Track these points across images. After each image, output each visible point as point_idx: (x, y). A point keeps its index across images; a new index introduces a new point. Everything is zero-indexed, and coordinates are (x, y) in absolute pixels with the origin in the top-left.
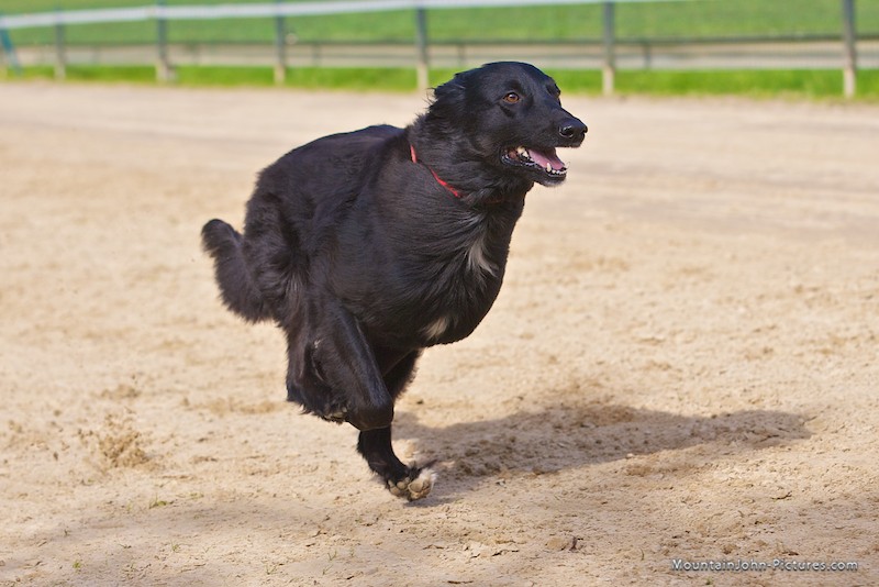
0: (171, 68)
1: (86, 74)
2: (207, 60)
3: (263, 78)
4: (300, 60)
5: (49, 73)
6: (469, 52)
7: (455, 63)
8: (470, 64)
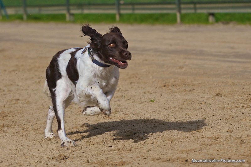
0: (71, 15)
2: (86, 12)
3: (111, 19)
6: (198, 6)
7: (192, 11)
8: (199, 11)
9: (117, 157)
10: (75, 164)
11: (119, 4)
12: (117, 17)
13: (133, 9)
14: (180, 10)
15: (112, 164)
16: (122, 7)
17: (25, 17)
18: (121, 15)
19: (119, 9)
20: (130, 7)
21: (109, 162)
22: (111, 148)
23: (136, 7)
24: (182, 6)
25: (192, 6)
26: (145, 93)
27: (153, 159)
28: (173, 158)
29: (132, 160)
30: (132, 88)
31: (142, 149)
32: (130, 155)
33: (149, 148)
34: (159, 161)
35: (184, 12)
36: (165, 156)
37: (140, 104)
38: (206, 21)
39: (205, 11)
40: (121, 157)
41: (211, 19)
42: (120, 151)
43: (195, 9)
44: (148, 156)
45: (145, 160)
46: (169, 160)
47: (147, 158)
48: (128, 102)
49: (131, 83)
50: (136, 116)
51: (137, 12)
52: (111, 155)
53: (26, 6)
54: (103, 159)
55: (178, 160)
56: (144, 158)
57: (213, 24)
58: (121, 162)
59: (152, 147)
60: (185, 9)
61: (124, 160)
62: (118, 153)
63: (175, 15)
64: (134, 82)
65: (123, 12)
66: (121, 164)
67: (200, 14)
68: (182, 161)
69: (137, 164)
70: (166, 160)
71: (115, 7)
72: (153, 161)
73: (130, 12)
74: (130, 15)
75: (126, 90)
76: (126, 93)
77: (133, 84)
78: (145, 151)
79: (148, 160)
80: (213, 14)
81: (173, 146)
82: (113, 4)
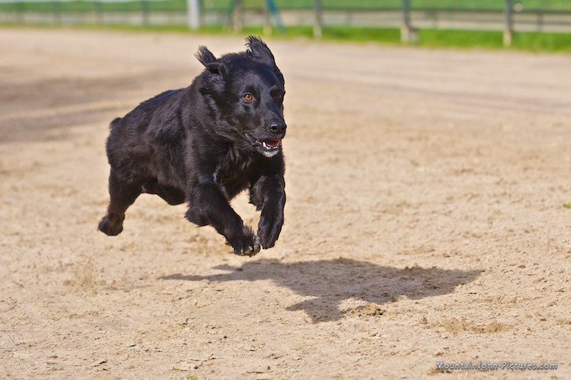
0: (413, 30)
1: (339, 35)
2: (444, 24)
3: (493, 40)
4: (525, 26)
5: (309, 33)
9: (486, 314)
10: (397, 325)
11: (512, 12)
12: (507, 39)
13: (540, 23)
15: (474, 329)
16: (517, 17)
17: (317, 31)
18: (514, 35)
19: (511, 23)
20: (534, 18)
21: (468, 325)
22: (474, 297)
23: (547, 18)
26: (552, 189)
27: (561, 322)
29: (516, 321)
30: (526, 178)
31: (539, 300)
32: (514, 312)
33: (554, 299)
37: (542, 210)
40: (495, 316)
42: (492, 303)
44: (549, 315)
45: (542, 322)
47: (547, 318)
48: (517, 206)
49: (526, 169)
50: (531, 234)
51: (548, 29)
52: (473, 311)
53: (320, 8)
54: (457, 318)
56: (541, 318)
58: (492, 324)
59: (560, 297)
61: (500, 320)
62: (488, 307)
64: (532, 168)
65: (518, 28)
66: (493, 329)
69: (526, 331)
71: (503, 17)
72: (559, 326)
73: (532, 28)
74: (533, 36)
75: (514, 183)
76: (514, 187)
77: (529, 172)
78: (545, 305)
79: (550, 322)
82: (499, 11)
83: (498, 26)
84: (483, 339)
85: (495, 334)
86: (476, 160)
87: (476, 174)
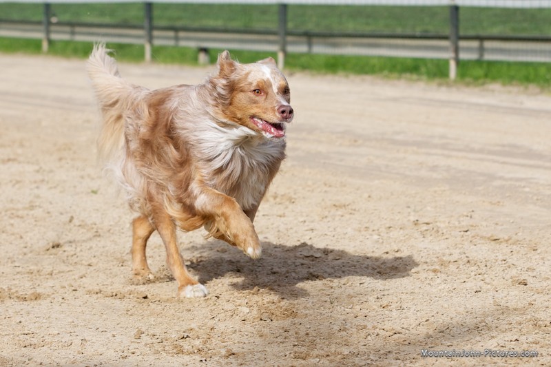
3: (33, 47)
6: (182, 34)
7: (171, 43)
8: (183, 43)
9: (28, 284)
11: (49, 24)
12: (45, 45)
13: (73, 33)
14: (150, 39)
15: (18, 298)
16: (53, 28)
18: (50, 42)
19: (48, 32)
20: (68, 29)
21: (13, 294)
22: (18, 270)
23: (78, 29)
24: (156, 33)
25: (171, 34)
26: (82, 177)
27: (89, 292)
28: (123, 291)
29: (52, 291)
30: (61, 167)
31: (71, 273)
32: (51, 283)
33: (84, 272)
34: (99, 295)
35: (157, 42)
36: (110, 288)
37: (73, 195)
38: (195, 60)
39: (193, 45)
40: (35, 286)
41: (202, 57)
42: (33, 275)
43: (177, 39)
44: (80, 286)
45: (74, 292)
46: (116, 295)
47: (78, 289)
48: (53, 191)
49: (60, 159)
51: (79, 38)
52: (17, 282)
54: (4, 288)
55: (132, 296)
56: (73, 288)
57: (204, 65)
58: (33, 294)
59: (89, 270)
60: (159, 38)
61: (39, 290)
62: (29, 279)
63: (142, 48)
64: (66, 159)
65: (54, 37)
66: (33, 298)
67: (185, 48)
68: (138, 298)
69: (61, 299)
70: (111, 294)
71: (42, 28)
72: (88, 296)
73: (66, 37)
74: (67, 43)
75: (51, 171)
76: (51, 175)
77: (63, 161)
78: (76, 277)
79: (80, 292)
80: (205, 50)
81: (125, 271)
82: (39, 23)
83: (39, 35)
84: (25, 306)
85: (35, 302)
86: (20, 151)
87: (20, 163)
